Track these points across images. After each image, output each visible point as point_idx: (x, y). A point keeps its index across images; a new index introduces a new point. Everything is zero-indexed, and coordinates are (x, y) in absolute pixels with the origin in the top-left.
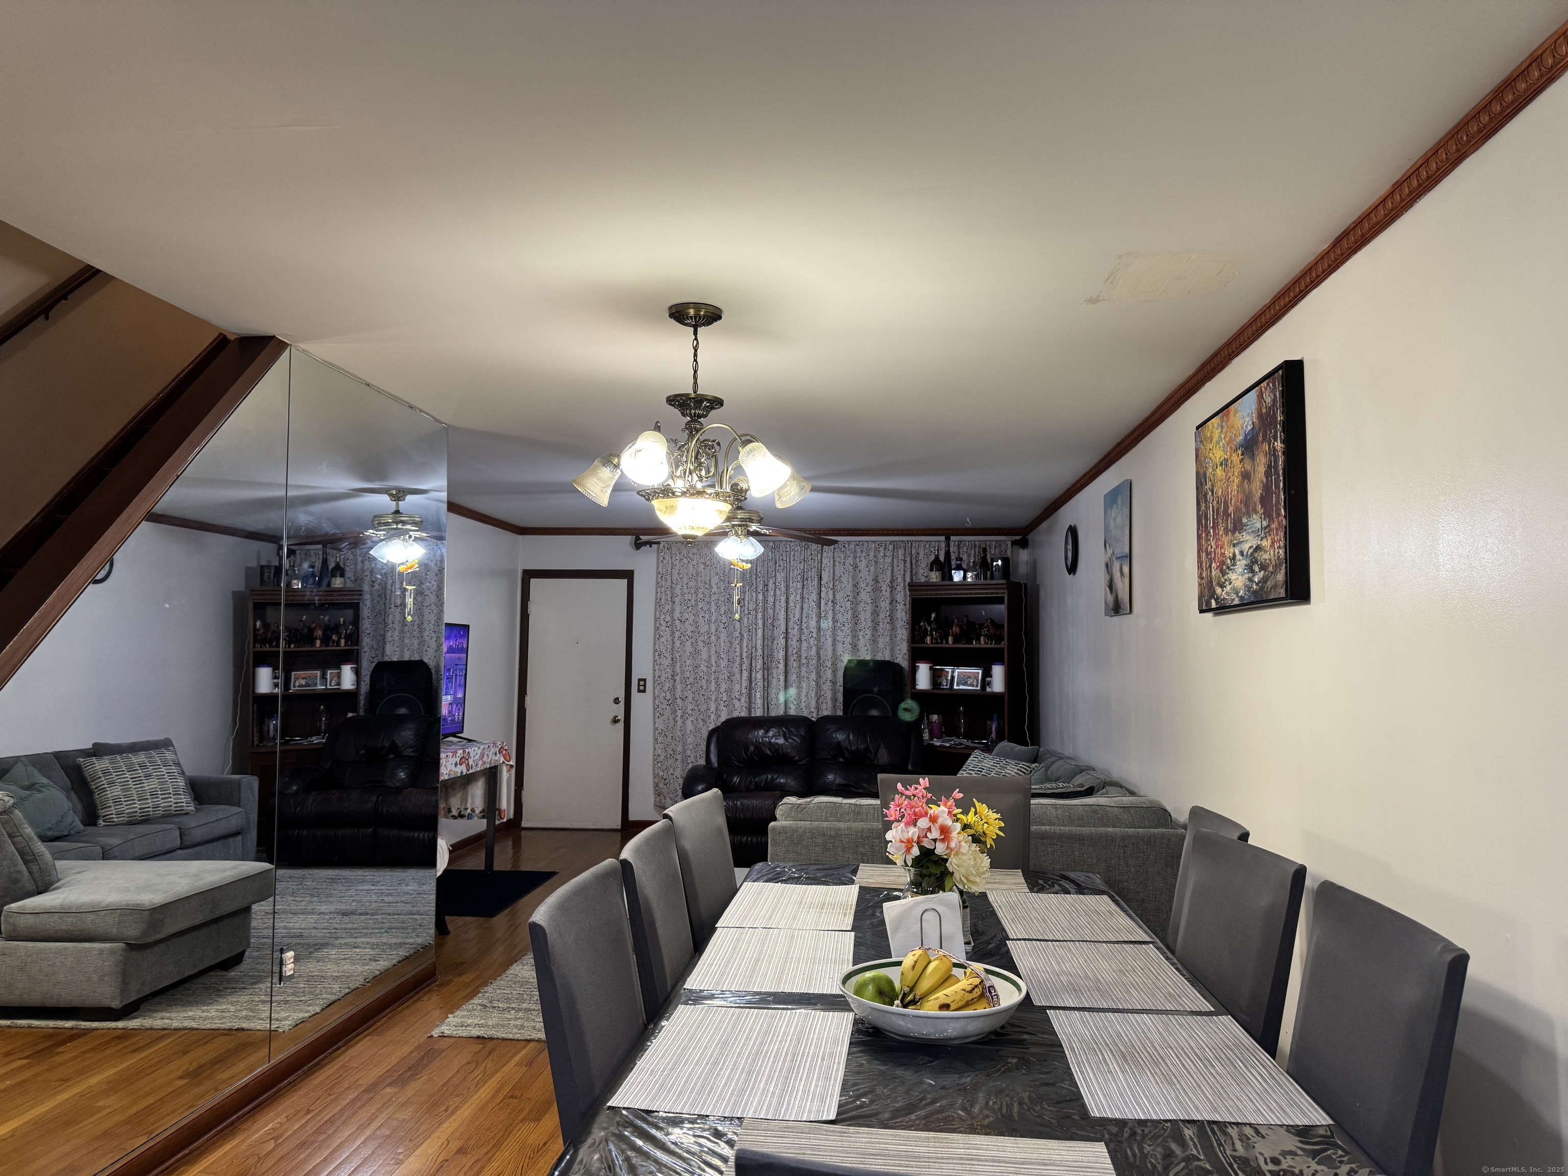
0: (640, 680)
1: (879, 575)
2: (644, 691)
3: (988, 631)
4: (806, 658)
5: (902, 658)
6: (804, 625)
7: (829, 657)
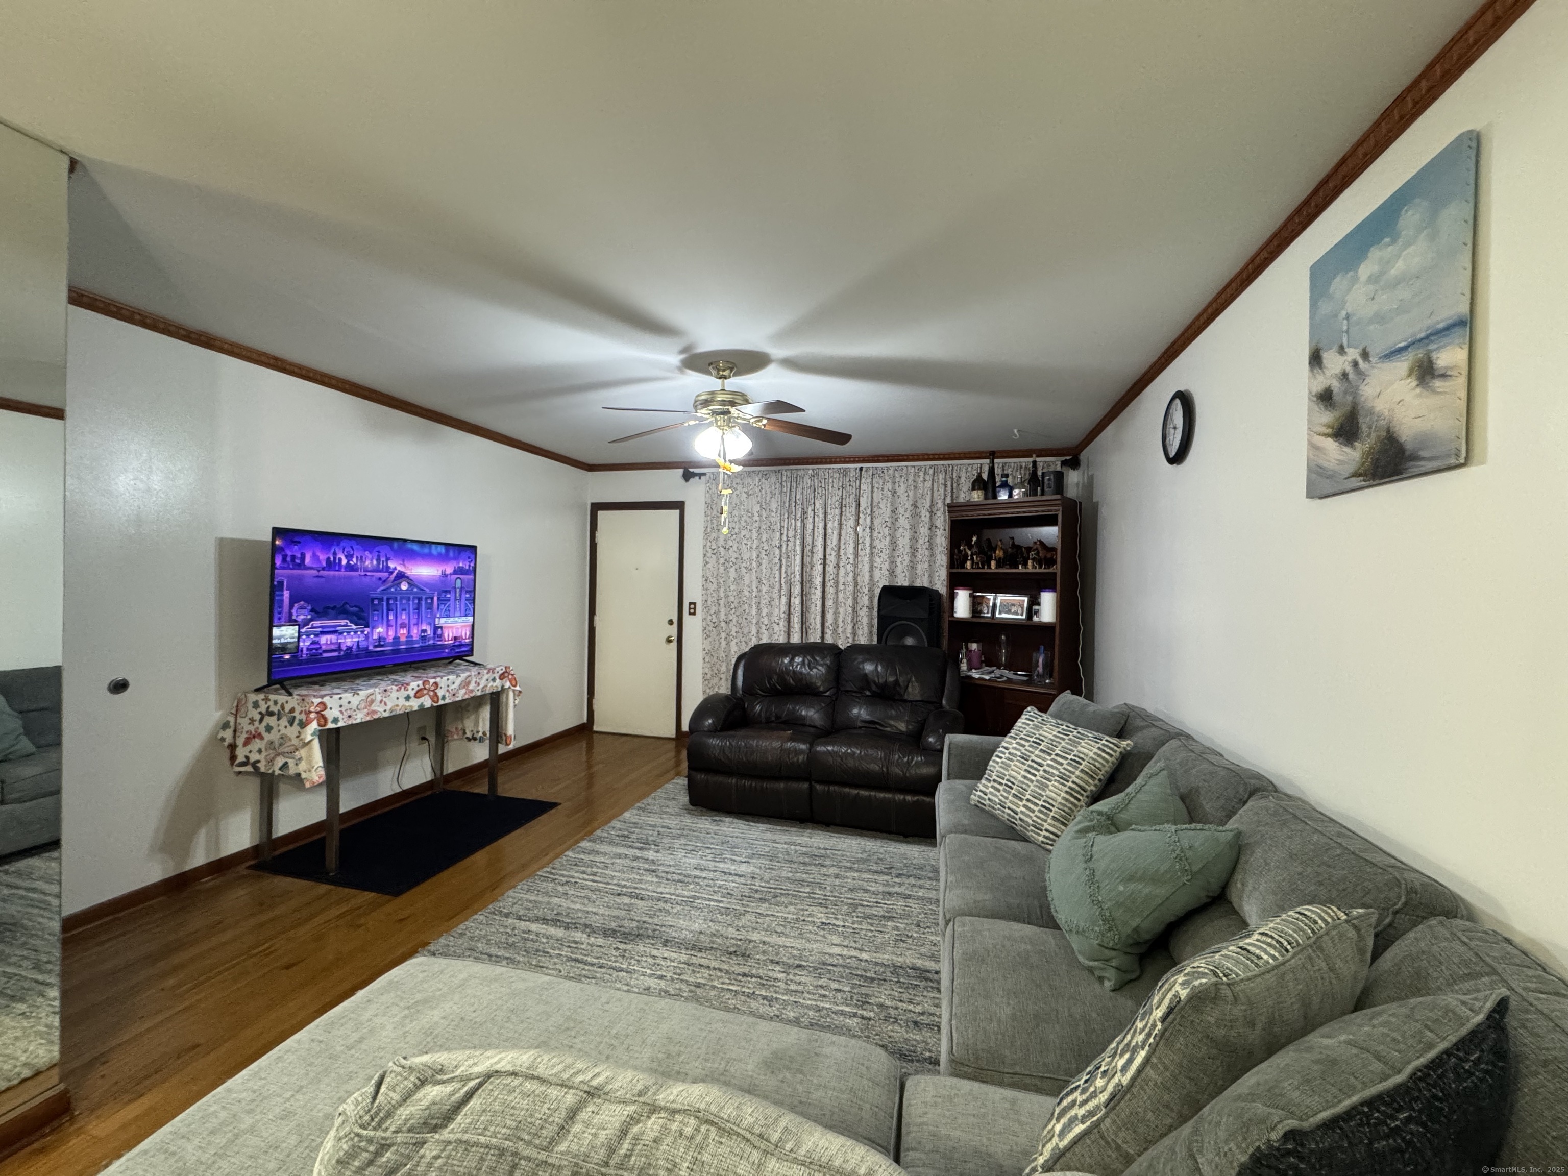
0: (690, 604)
1: (919, 501)
2: (694, 614)
3: (1038, 554)
4: (844, 584)
5: (940, 585)
6: (842, 552)
7: (866, 583)
